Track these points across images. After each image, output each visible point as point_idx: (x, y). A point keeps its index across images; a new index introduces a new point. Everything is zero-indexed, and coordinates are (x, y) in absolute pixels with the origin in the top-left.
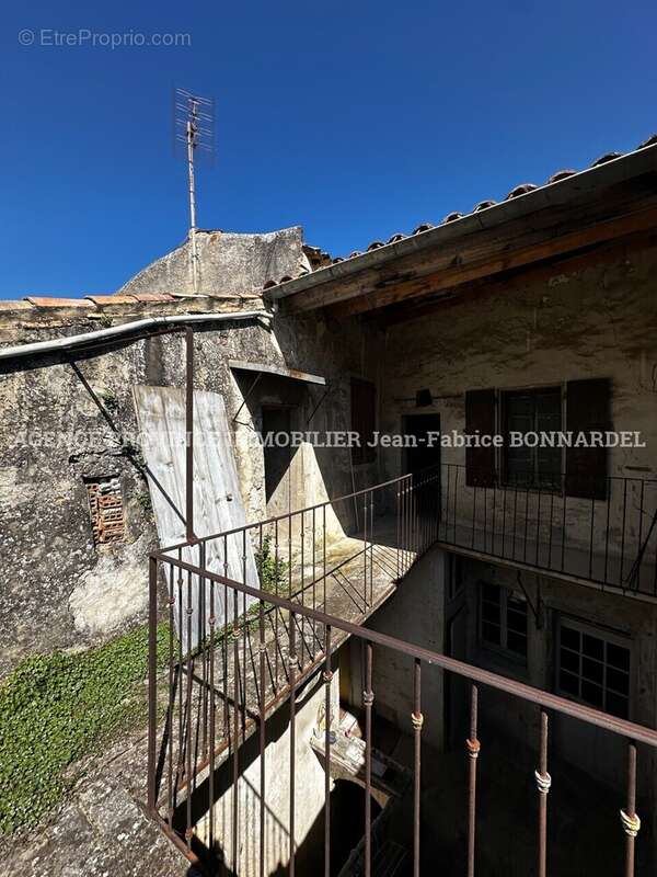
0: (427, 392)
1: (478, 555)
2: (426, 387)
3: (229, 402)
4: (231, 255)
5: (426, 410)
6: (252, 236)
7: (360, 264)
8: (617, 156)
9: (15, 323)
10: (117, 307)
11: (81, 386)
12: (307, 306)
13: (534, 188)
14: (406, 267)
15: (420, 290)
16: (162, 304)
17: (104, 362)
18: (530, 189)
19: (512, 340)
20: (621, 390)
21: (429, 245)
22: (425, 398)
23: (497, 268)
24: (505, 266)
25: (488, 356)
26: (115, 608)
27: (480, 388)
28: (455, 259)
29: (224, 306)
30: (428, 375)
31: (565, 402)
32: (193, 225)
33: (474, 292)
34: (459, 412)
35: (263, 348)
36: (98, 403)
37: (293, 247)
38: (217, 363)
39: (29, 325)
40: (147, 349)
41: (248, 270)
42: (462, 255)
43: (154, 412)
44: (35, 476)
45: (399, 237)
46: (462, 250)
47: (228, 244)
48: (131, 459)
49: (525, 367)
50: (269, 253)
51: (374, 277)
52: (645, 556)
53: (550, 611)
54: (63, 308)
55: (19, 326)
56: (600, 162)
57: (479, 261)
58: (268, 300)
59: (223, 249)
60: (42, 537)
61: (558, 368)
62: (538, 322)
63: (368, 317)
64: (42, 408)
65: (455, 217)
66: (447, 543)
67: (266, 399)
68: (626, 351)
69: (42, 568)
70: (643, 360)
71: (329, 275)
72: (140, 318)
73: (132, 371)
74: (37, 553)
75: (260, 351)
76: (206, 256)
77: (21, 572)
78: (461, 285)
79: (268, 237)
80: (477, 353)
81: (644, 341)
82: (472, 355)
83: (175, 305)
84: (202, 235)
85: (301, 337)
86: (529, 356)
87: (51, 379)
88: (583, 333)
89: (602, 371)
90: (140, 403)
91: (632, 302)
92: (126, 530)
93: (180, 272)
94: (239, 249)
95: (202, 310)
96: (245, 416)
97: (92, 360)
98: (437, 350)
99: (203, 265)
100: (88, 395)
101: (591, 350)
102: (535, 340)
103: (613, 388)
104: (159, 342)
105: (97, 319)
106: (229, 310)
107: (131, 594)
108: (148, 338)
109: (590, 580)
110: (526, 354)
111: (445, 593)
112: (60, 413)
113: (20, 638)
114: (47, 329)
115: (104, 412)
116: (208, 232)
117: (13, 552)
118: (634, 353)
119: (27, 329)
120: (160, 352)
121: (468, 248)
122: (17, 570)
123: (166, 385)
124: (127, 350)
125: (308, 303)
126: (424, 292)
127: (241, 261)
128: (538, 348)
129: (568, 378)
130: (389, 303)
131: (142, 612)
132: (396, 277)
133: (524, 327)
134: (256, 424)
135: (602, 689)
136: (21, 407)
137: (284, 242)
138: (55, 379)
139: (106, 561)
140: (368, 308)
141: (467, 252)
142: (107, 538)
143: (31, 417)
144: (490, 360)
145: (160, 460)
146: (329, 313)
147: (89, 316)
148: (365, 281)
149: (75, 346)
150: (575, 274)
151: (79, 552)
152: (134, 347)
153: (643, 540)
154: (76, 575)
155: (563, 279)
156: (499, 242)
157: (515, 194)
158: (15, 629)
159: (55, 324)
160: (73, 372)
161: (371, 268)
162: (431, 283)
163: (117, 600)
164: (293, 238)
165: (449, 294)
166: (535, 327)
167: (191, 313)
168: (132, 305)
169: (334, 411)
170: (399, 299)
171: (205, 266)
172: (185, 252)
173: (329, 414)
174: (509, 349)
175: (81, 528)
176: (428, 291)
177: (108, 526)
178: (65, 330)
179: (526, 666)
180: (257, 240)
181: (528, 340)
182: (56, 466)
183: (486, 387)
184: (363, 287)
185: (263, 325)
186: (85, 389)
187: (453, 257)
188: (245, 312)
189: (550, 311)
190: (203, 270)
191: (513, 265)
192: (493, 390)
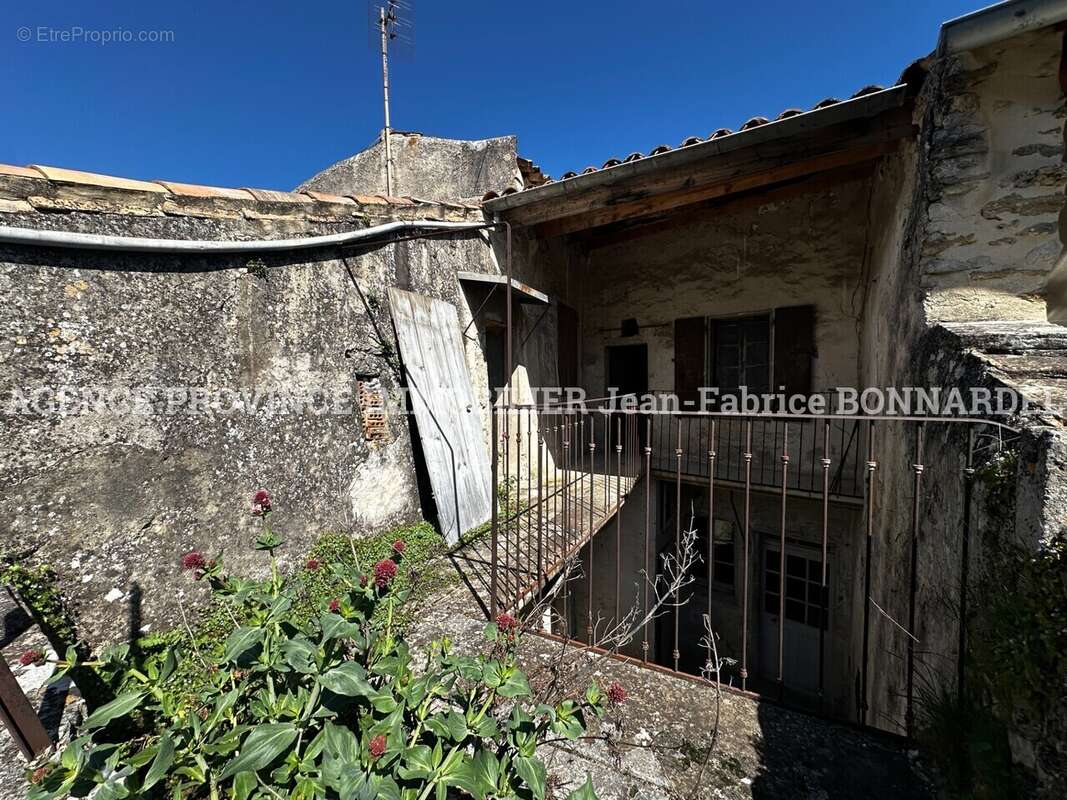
0: (633, 321)
1: (693, 478)
2: (632, 316)
3: (460, 314)
4: (433, 162)
5: (631, 341)
6: (459, 142)
7: (598, 180)
8: (836, 102)
9: (302, 215)
10: (373, 207)
11: (351, 283)
12: (529, 220)
13: (766, 122)
14: (641, 185)
15: (641, 210)
16: (407, 208)
17: (366, 260)
18: (764, 122)
19: (723, 268)
20: (825, 316)
21: (666, 166)
22: (630, 327)
23: (721, 192)
24: (727, 190)
25: (699, 283)
26: (380, 505)
27: (688, 316)
28: (688, 181)
29: (452, 214)
30: (634, 303)
31: (773, 331)
32: (388, 125)
33: (687, 216)
34: (667, 342)
35: (485, 263)
36: (364, 301)
37: (507, 157)
38: (448, 273)
39: (313, 218)
40: (396, 251)
41: (454, 179)
42: (694, 177)
43: (406, 315)
44: (323, 365)
45: (637, 157)
46: (696, 172)
47: (431, 149)
48: (388, 361)
49: (734, 295)
50: (478, 163)
51: (605, 194)
52: (844, 471)
53: (757, 536)
54: (335, 204)
55: (305, 218)
56: (822, 105)
57: (709, 183)
58: (489, 213)
59: (425, 154)
60: (330, 424)
61: (765, 295)
62: (748, 248)
63: (574, 237)
64: (326, 301)
65: (692, 141)
66: (660, 470)
67: (489, 315)
68: (828, 279)
69: (330, 454)
70: (845, 287)
71: (562, 189)
72: (390, 220)
73: (386, 273)
74: (326, 439)
75: (482, 265)
76: (402, 161)
77: (316, 455)
78: (676, 209)
79: (478, 145)
80: (687, 280)
81: (845, 270)
82: (682, 281)
83: (416, 209)
84: (398, 137)
85: (515, 254)
86: (738, 284)
87: (330, 273)
88: (790, 261)
89: (806, 298)
90: (395, 304)
91: (835, 233)
92: (386, 429)
93: (370, 177)
94: (444, 156)
95: (437, 217)
96: (473, 332)
97: (357, 258)
98: (644, 276)
99: (398, 170)
100: (356, 292)
101: (797, 278)
102: (745, 268)
103: (817, 315)
104: (406, 247)
105: (360, 217)
106: (457, 219)
107: (392, 493)
108: (397, 242)
109: (799, 489)
110: (736, 281)
111: (656, 523)
112: (339, 307)
113: (318, 517)
114: (326, 223)
115: (368, 310)
116: (405, 135)
117: (309, 435)
118: (836, 281)
119: (311, 222)
120: (407, 257)
121: (701, 171)
122: (313, 452)
123: (412, 290)
124: (381, 251)
125: (530, 218)
126: (646, 212)
127: (446, 169)
128: (748, 276)
129: (775, 305)
130: (609, 222)
131: (400, 512)
132: (628, 195)
133: (734, 254)
134: (481, 341)
135: (804, 605)
136: (312, 298)
137: (496, 152)
138: (332, 271)
139: (374, 457)
140: (583, 226)
141: (700, 174)
142: (372, 435)
143: (318, 308)
144: (699, 288)
145: (415, 363)
146: (541, 231)
147: (354, 214)
148: (595, 197)
149: (347, 243)
150: (783, 203)
151: (355, 444)
152: (387, 249)
153: (845, 449)
154: (354, 465)
155: (772, 208)
156: (731, 167)
157: (751, 125)
158: (313, 507)
159: (331, 219)
160: (345, 268)
161: (603, 185)
162: (654, 204)
163: (382, 496)
164: (507, 148)
165: (662, 217)
166: (745, 255)
167: (428, 219)
168: (384, 206)
169: (542, 336)
170: (620, 219)
171: (401, 173)
172: (377, 155)
173: (539, 338)
174: (718, 277)
175: (356, 421)
176: (651, 212)
177: (373, 424)
178: (336, 227)
179: (733, 593)
180: (465, 148)
181: (738, 268)
182: (337, 359)
183: (696, 314)
184: (593, 203)
185: (483, 238)
186: (354, 286)
187: (686, 178)
188: (468, 223)
189: (758, 238)
190: (399, 176)
191: (733, 190)
192: (701, 319)
